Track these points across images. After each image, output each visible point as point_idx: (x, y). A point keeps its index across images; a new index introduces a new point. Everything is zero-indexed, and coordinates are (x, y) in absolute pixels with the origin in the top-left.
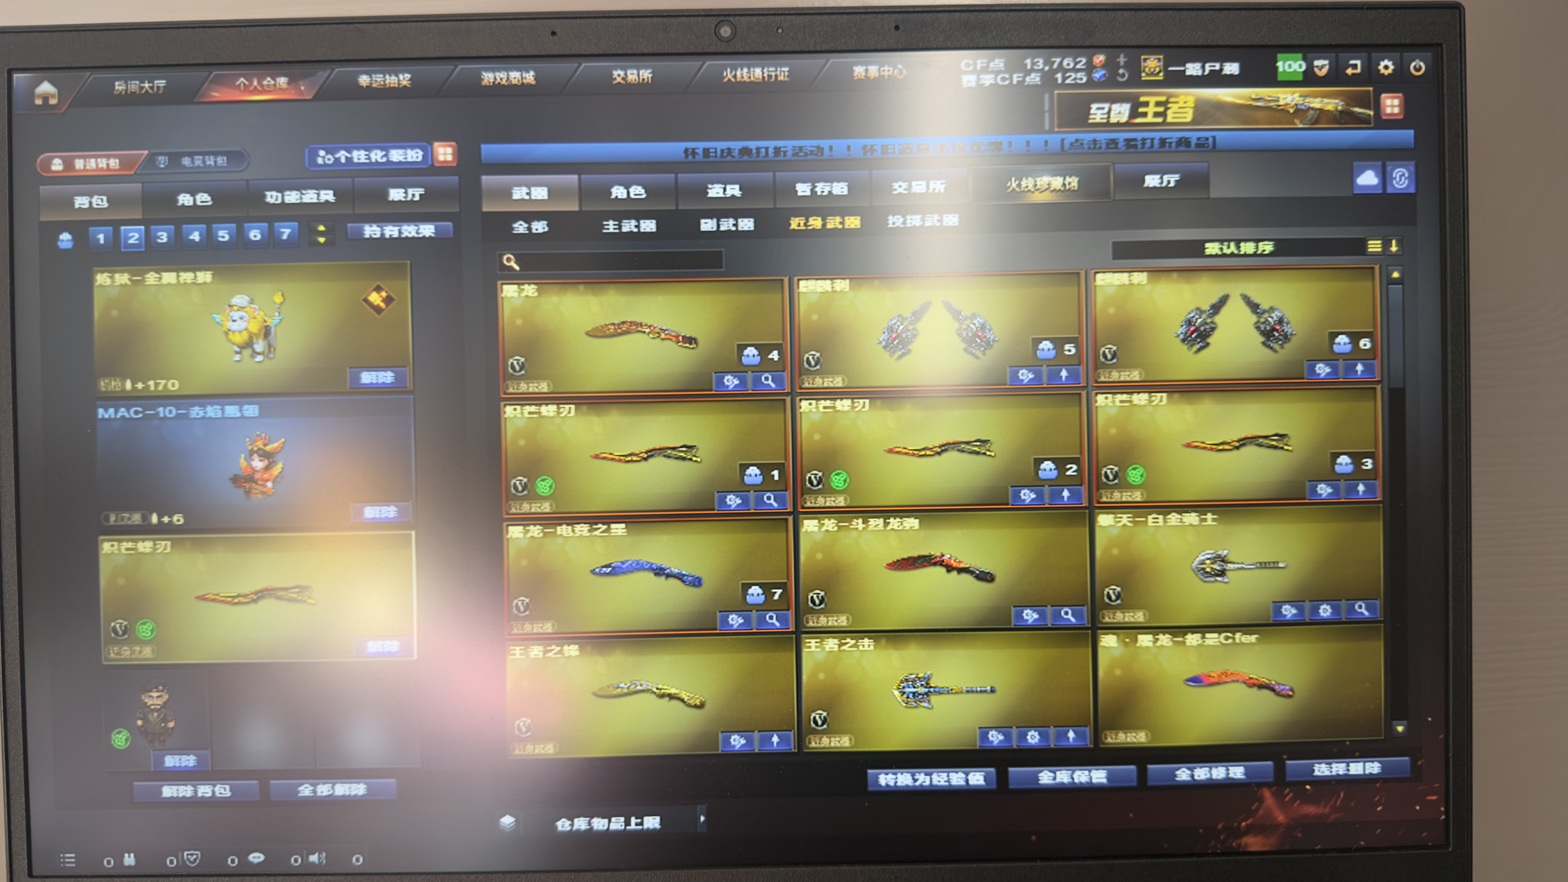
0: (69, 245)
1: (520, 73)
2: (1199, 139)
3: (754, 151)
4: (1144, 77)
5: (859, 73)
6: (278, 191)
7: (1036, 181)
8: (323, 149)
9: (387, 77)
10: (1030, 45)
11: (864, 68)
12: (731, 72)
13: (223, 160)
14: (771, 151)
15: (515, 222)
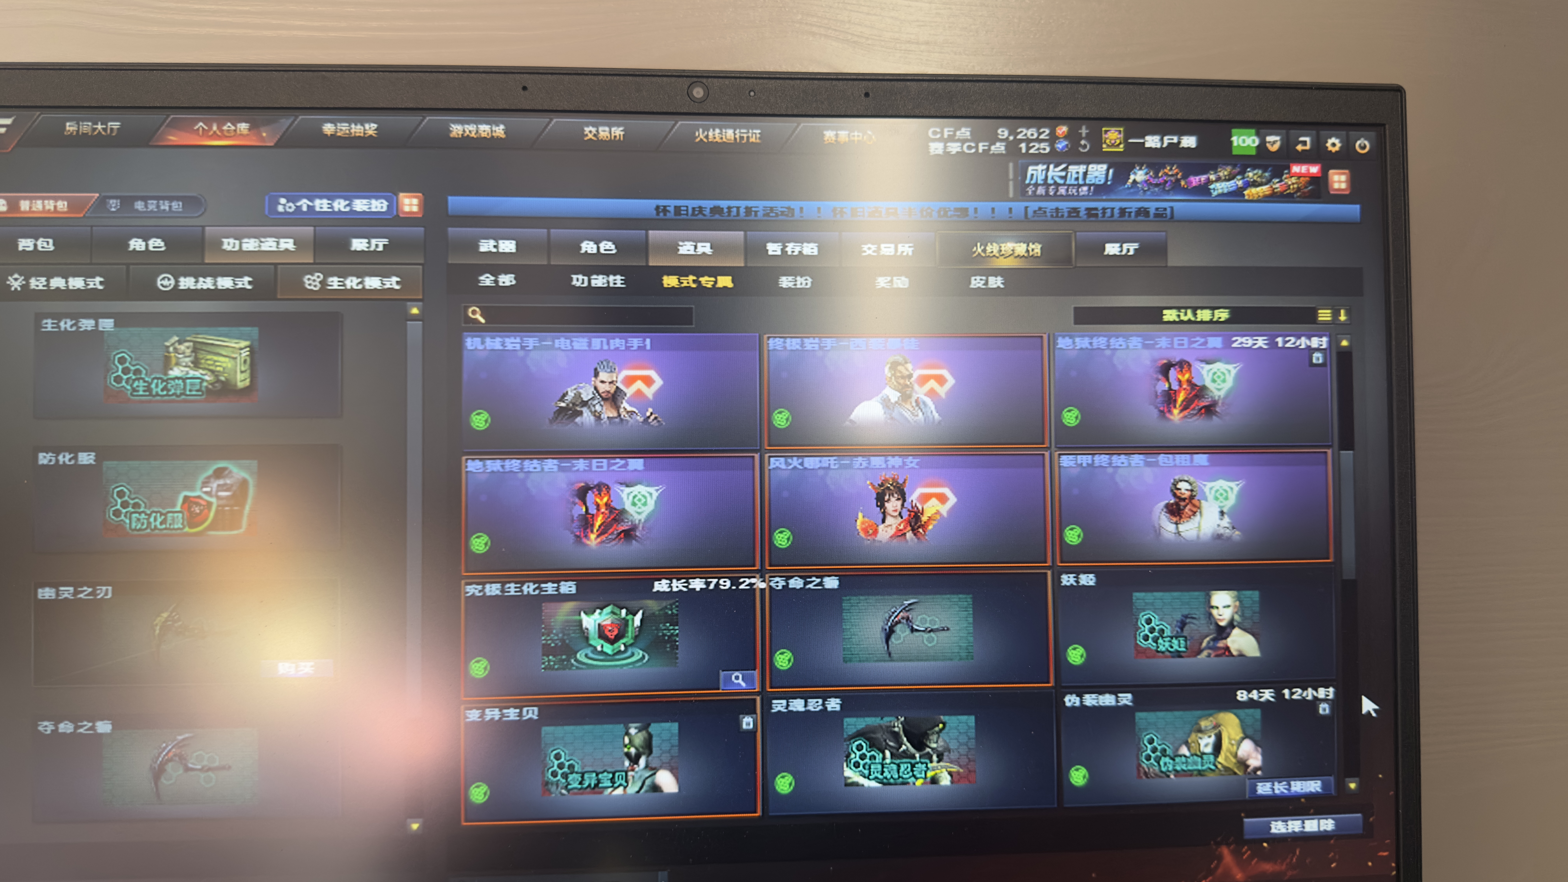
1: (490, 126)
2: (1157, 209)
3: (726, 210)
4: (1105, 148)
5: (830, 137)
6: (236, 239)
7: (1000, 247)
8: (284, 197)
9: (353, 126)
10: (996, 115)
11: (835, 133)
12: (703, 132)
13: (179, 205)
14: (742, 210)
15: (482, 275)
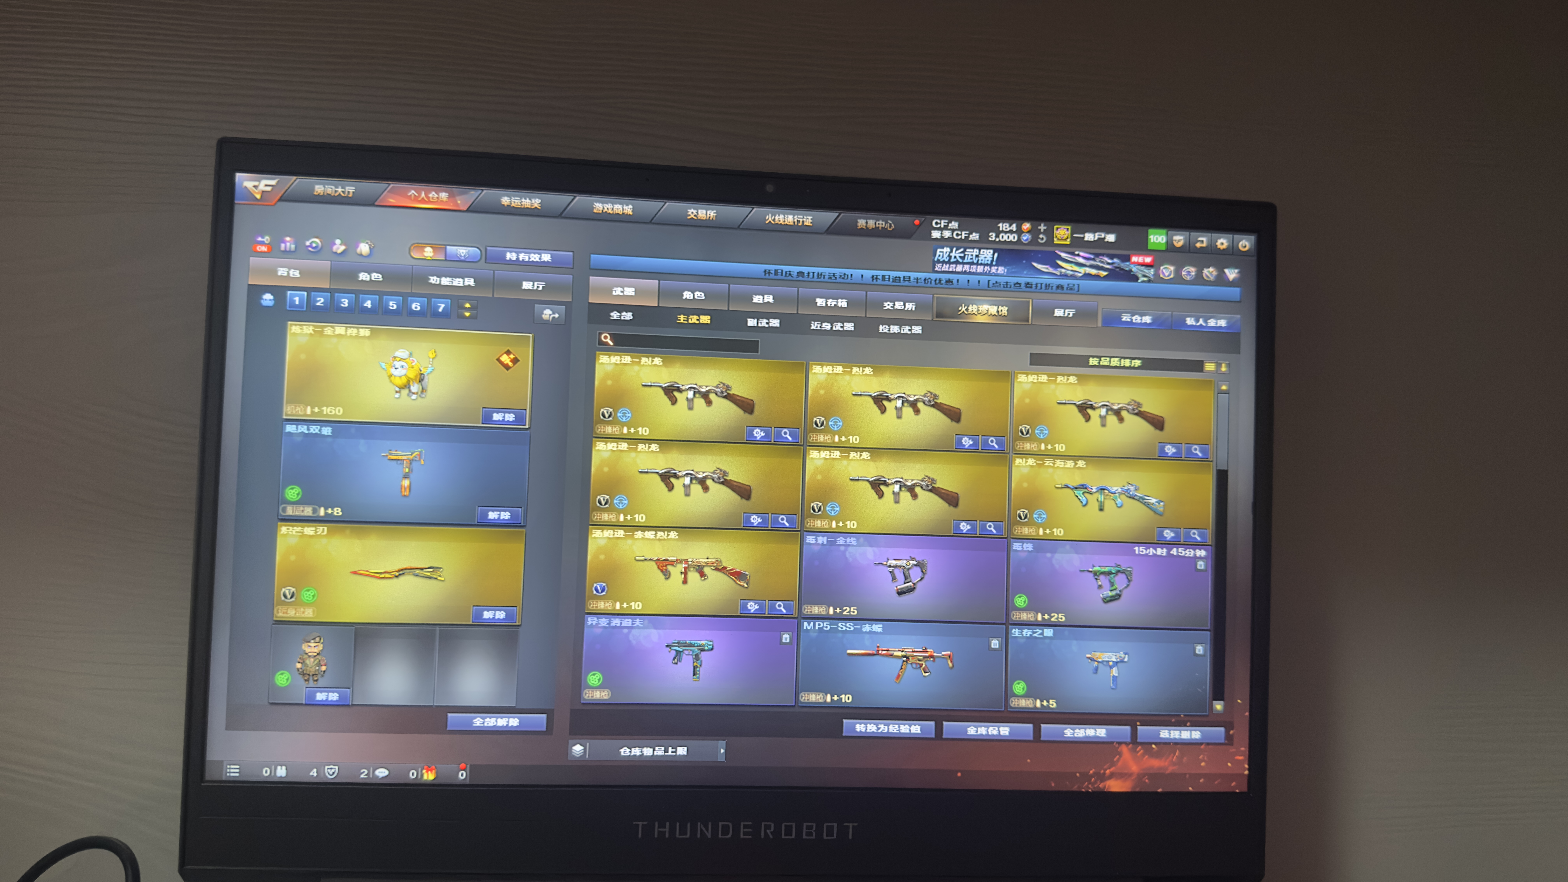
0: (271, 304)
1: (621, 206)
4: (1056, 241)
5: (862, 224)
6: (438, 277)
7: (980, 308)
9: (523, 200)
11: (865, 221)
12: (772, 216)
15: (612, 311)
